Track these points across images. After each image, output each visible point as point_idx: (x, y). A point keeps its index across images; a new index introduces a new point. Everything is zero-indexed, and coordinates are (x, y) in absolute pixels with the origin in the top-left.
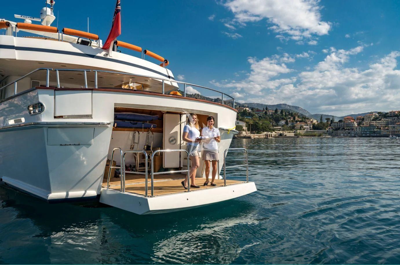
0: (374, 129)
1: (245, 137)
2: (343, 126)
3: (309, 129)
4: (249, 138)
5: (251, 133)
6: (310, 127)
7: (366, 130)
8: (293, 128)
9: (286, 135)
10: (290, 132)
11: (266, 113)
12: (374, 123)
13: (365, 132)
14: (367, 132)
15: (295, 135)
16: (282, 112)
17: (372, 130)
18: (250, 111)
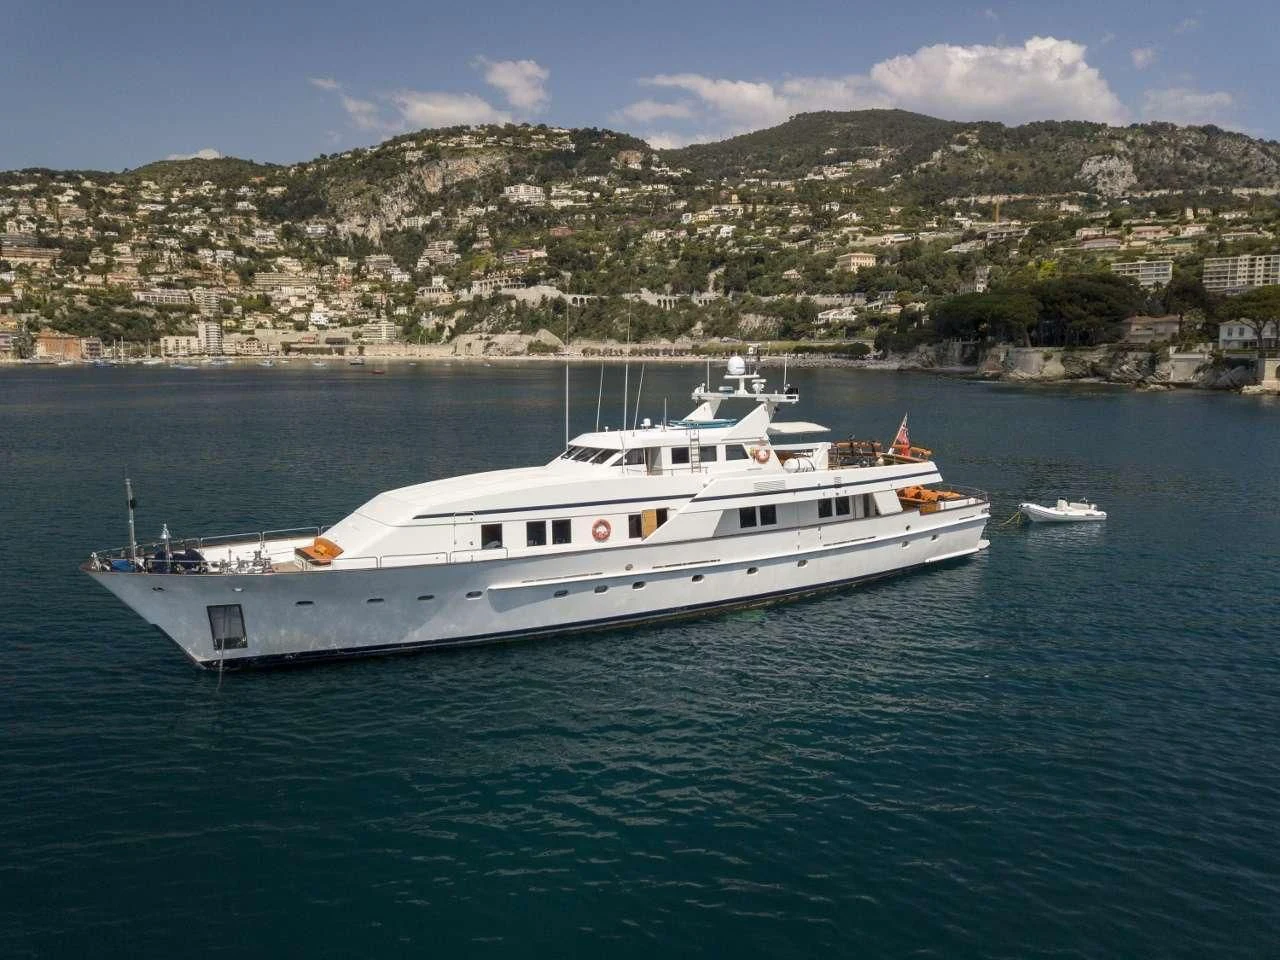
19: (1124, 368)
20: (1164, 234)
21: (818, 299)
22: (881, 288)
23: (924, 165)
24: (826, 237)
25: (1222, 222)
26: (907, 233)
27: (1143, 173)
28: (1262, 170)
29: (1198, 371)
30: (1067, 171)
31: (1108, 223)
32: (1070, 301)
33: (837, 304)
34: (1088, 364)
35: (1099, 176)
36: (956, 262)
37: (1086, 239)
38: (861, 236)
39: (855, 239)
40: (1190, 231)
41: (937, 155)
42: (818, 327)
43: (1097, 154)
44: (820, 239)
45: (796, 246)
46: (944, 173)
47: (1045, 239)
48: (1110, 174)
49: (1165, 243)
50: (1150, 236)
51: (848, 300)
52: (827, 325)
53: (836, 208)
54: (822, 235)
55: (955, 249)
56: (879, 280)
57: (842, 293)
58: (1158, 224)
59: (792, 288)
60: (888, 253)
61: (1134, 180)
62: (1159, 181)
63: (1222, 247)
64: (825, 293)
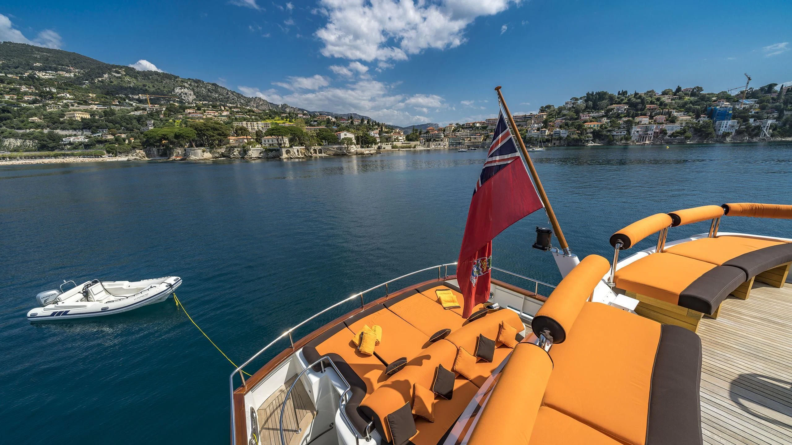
0: (459, 140)
1: (357, 154)
2: (431, 137)
3: (403, 141)
4: (362, 154)
5: (362, 147)
6: (403, 139)
7: (453, 141)
8: (388, 140)
9: (384, 148)
10: (387, 145)
11: (352, 122)
12: (458, 134)
13: (452, 144)
14: (454, 144)
15: (393, 147)
16: (368, 122)
17: (458, 141)
18: (334, 120)
19: (235, 153)
20: (216, 114)
21: (59, 132)
22: (98, 127)
23: (100, 79)
24: (52, 103)
25: (233, 111)
26: (104, 105)
27: (197, 96)
28: (233, 99)
29: (260, 153)
30: (169, 90)
31: (196, 108)
32: (207, 130)
33: (74, 134)
34: (220, 153)
35: (182, 94)
36: (135, 118)
37: (190, 113)
38: (76, 105)
39: (73, 105)
40: (225, 113)
41: (106, 76)
42: (65, 145)
43: (179, 86)
44: (49, 104)
45: (33, 106)
46: (112, 84)
47: (174, 112)
48: (186, 94)
49: (218, 116)
50: (213, 114)
51: (80, 133)
52: (70, 144)
53: (54, 90)
54: (50, 102)
55: (132, 113)
56: (96, 124)
57: (75, 129)
58: (214, 110)
59: (38, 126)
60: (96, 113)
61: (195, 97)
62: (203, 98)
63: (236, 119)
64: (63, 129)
